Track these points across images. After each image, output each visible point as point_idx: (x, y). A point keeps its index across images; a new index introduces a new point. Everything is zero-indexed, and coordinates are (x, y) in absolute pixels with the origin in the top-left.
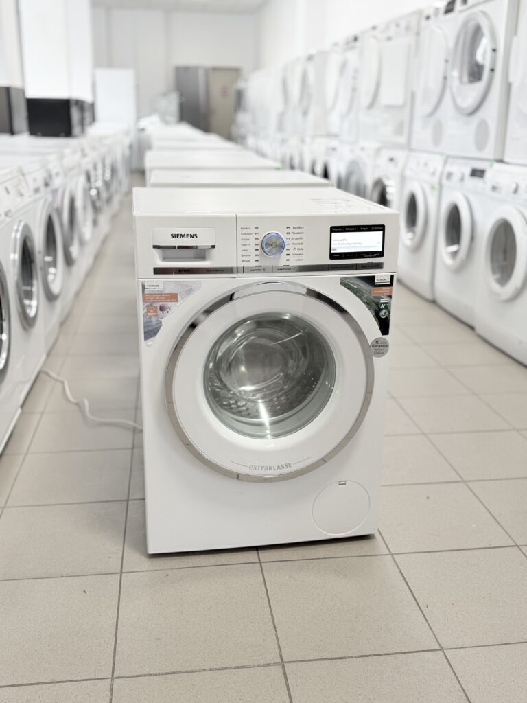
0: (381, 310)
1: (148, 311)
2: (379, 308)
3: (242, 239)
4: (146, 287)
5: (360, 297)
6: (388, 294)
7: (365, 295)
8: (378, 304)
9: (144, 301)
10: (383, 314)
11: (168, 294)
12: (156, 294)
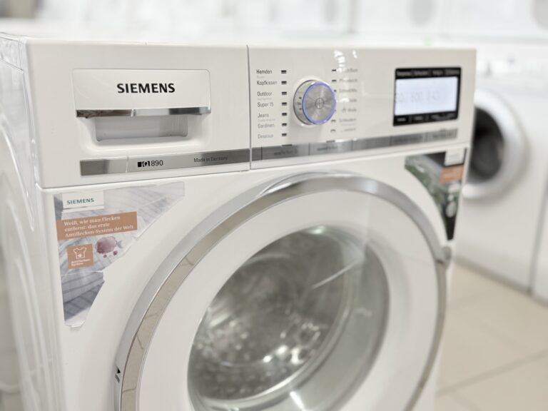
0: (449, 203)
1: (72, 257)
2: (447, 201)
3: (259, 94)
4: (65, 205)
5: (426, 186)
7: (433, 183)
8: (446, 195)
9: (62, 236)
10: (450, 210)
11: (115, 215)
12: (88, 219)
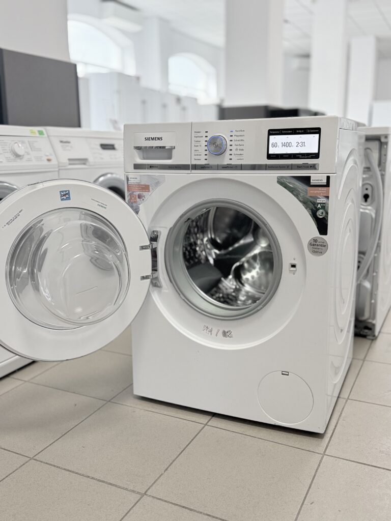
0: (318, 209)
1: (131, 198)
2: (316, 208)
3: (195, 141)
4: (130, 179)
5: (297, 196)
6: (325, 195)
7: (302, 195)
8: (314, 204)
10: (320, 213)
11: (143, 185)
12: (136, 185)
